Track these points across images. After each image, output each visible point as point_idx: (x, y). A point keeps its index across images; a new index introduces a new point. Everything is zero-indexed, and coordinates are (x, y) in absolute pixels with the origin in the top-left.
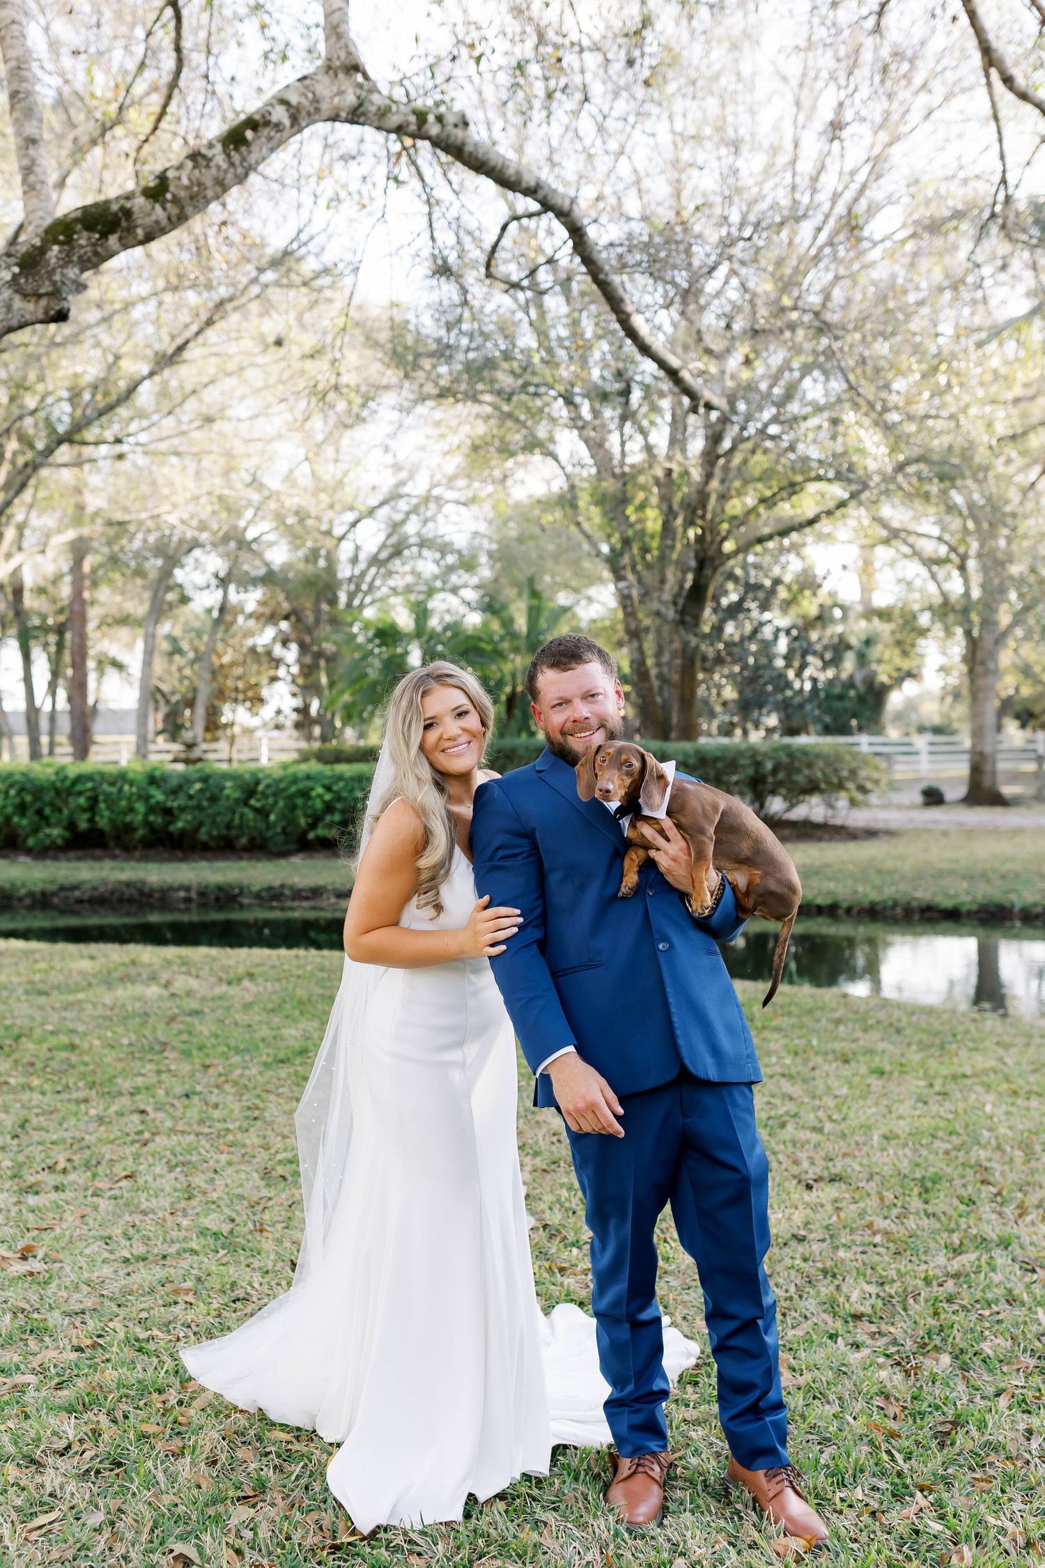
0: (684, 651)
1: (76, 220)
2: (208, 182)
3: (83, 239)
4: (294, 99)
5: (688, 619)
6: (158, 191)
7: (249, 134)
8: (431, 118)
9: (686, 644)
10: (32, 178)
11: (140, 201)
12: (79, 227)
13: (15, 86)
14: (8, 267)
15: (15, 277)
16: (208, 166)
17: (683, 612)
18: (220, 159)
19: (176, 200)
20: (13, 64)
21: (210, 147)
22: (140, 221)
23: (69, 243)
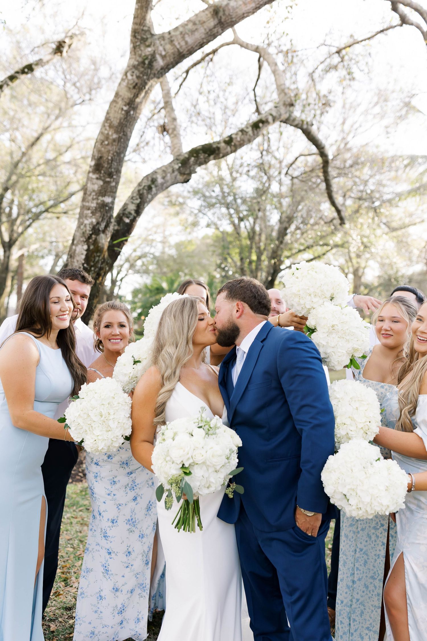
1: (200, 150)
2: (246, 140)
3: (202, 156)
4: (275, 114)
6: (229, 141)
7: (261, 125)
8: (305, 123)
11: (223, 145)
12: (201, 152)
14: (177, 164)
15: (180, 167)
16: (246, 135)
18: (251, 133)
19: (235, 145)
21: (247, 128)
22: (223, 151)
23: (197, 157)
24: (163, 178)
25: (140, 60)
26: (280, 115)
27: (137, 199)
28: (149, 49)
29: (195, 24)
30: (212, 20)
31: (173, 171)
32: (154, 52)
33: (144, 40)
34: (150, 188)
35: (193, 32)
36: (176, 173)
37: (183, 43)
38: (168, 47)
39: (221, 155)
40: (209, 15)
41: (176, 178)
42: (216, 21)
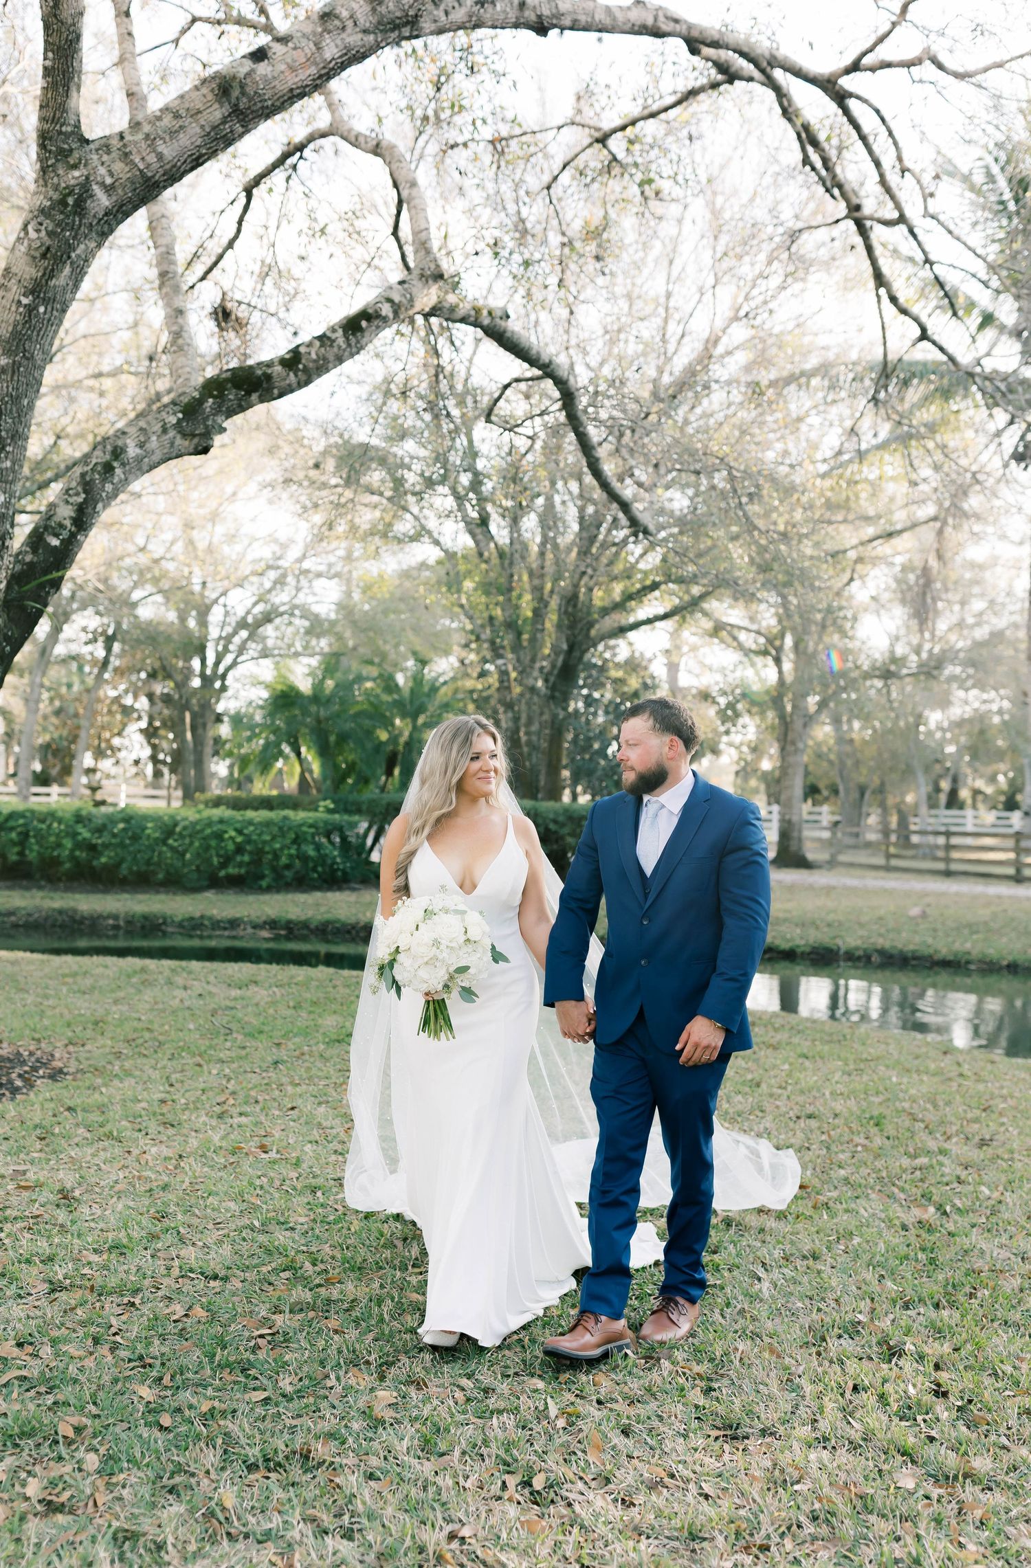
0: (553, 722)
1: (227, 380)
2: (331, 358)
3: (232, 395)
4: (397, 299)
5: (558, 696)
6: (293, 360)
7: (364, 324)
8: (485, 313)
9: (555, 716)
10: (180, 341)
11: (278, 369)
12: (229, 384)
13: (165, 267)
14: (175, 414)
15: (179, 420)
16: (331, 347)
17: (553, 688)
18: (341, 341)
19: (305, 370)
20: (163, 249)
21: (333, 331)
22: (278, 384)
23: (221, 397)
24: (141, 445)
25: (56, 196)
26: (411, 300)
27: (77, 494)
28: (76, 173)
29: (177, 116)
30: (216, 106)
31: (165, 430)
32: (87, 178)
33: (64, 154)
34: (108, 469)
35: (173, 133)
36: (172, 433)
37: (152, 158)
38: (118, 167)
39: (276, 392)
40: (210, 97)
41: (172, 444)
42: (226, 109)
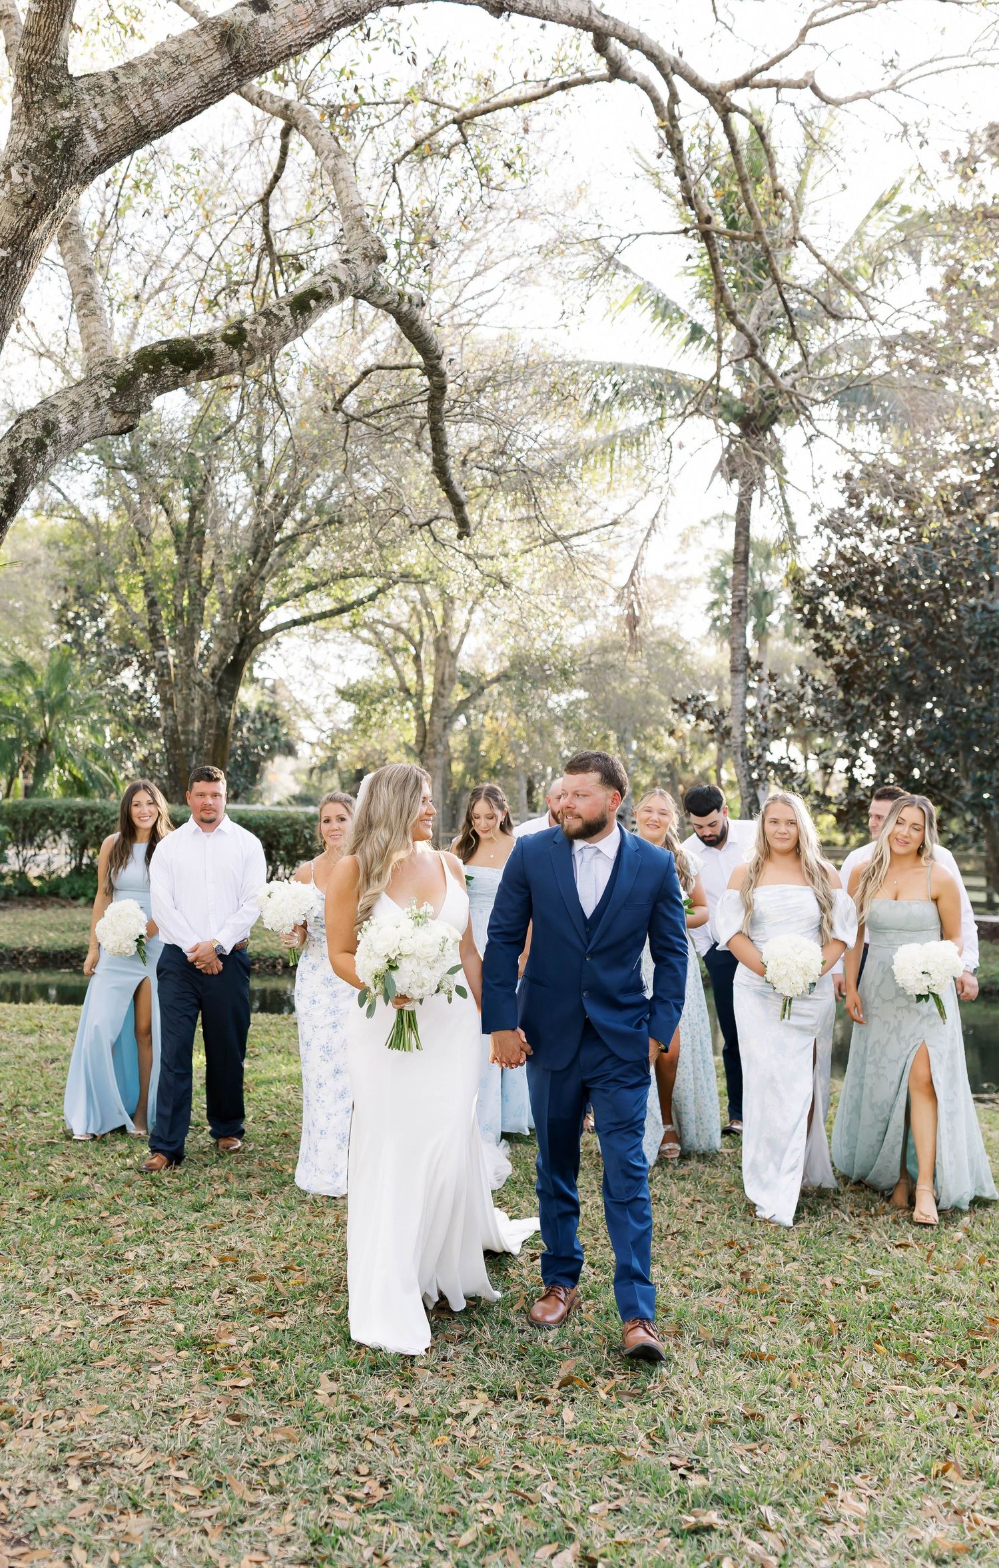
1: (162, 354)
2: (278, 338)
3: (167, 370)
4: (343, 278)
5: (224, 691)
6: (237, 337)
7: (313, 303)
8: (405, 300)
11: (220, 345)
12: (165, 357)
14: (108, 388)
15: (112, 395)
16: (278, 325)
17: (220, 684)
18: (288, 320)
19: (251, 349)
21: (281, 308)
22: (220, 362)
23: (157, 372)
24: (74, 421)
25: (43, 137)
26: (356, 281)
27: (8, 474)
28: (67, 114)
29: (176, 62)
30: (217, 55)
31: (98, 406)
32: (78, 121)
33: (52, 90)
34: (40, 446)
35: (172, 80)
36: (104, 409)
37: (147, 106)
38: (112, 111)
39: (216, 370)
40: (211, 45)
41: (102, 421)
42: (227, 60)
